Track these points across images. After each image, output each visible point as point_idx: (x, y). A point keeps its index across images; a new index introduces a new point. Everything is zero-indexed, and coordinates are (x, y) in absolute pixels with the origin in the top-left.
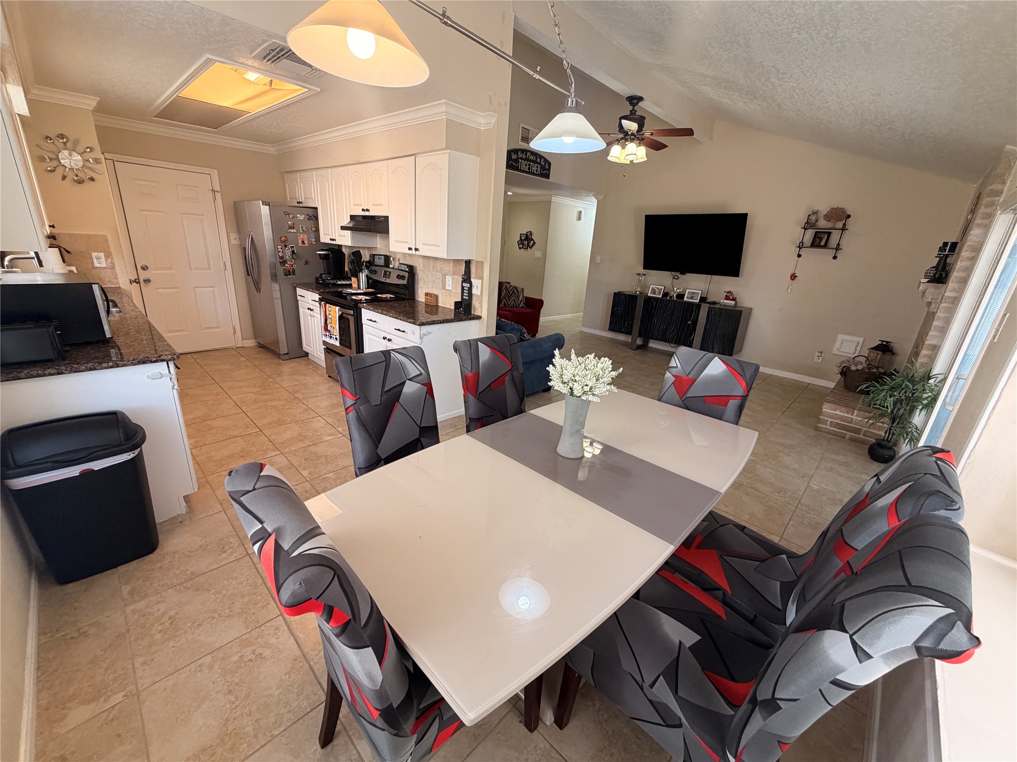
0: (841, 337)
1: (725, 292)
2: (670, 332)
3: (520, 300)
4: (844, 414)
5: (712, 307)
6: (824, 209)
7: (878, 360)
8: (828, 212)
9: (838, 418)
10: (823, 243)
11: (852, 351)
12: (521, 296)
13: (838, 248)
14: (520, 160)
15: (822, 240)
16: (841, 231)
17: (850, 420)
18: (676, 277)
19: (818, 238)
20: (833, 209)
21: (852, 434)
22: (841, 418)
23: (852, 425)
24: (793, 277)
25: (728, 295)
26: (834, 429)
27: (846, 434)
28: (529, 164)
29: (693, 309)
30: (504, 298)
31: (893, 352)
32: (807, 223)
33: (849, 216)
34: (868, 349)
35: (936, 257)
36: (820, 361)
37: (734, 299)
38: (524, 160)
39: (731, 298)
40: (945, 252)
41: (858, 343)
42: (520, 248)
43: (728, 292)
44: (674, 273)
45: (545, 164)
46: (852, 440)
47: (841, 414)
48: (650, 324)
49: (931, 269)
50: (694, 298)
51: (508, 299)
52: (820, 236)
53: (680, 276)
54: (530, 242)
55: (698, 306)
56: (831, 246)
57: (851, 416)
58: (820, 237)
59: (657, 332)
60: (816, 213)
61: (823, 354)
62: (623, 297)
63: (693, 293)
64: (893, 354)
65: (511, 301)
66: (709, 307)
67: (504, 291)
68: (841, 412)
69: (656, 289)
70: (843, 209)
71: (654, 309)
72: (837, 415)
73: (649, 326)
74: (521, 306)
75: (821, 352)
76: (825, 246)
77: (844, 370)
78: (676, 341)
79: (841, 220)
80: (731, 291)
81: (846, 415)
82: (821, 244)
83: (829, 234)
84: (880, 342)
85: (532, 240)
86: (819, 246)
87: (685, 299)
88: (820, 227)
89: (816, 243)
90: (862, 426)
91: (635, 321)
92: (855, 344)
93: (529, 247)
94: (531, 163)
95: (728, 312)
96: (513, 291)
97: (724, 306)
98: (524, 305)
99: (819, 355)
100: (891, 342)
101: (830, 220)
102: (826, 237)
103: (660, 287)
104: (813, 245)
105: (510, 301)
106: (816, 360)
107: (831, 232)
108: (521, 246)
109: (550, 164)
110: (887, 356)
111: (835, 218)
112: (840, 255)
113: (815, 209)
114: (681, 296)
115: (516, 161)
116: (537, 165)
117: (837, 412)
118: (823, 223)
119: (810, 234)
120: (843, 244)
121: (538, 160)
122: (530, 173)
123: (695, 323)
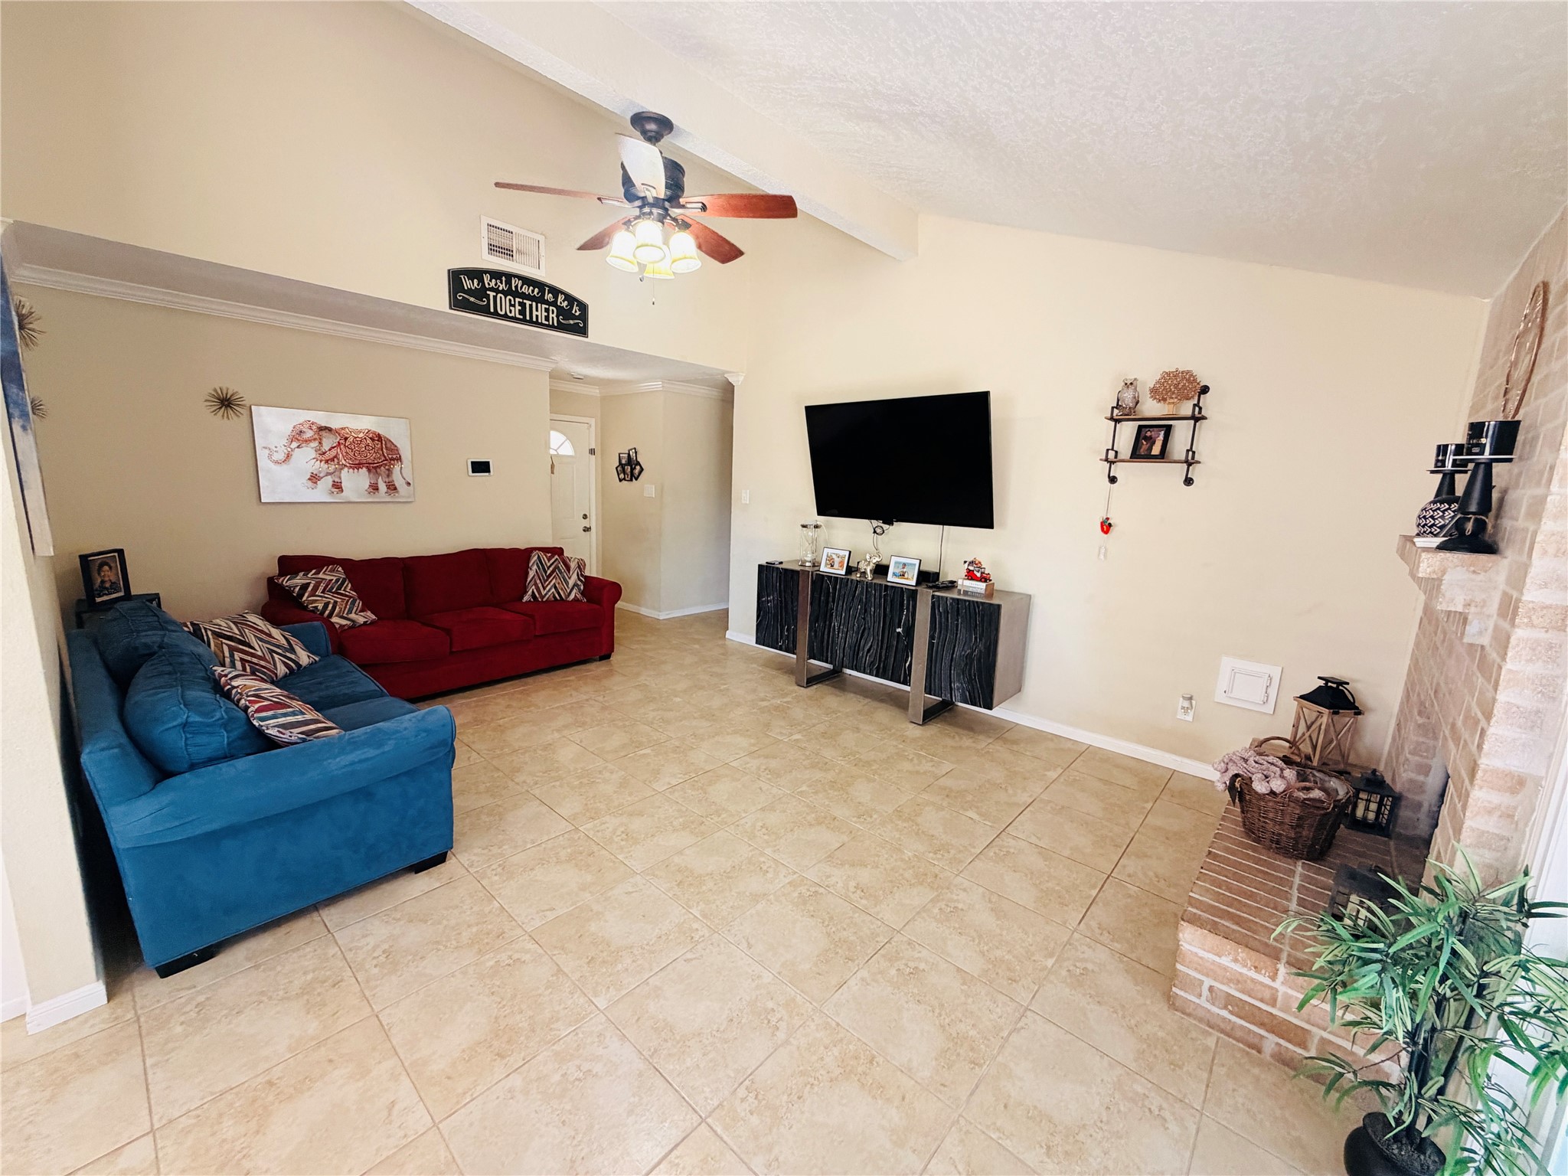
0: (1227, 663)
1: (965, 562)
2: (866, 649)
3: (571, 585)
4: (1244, 971)
5: (939, 596)
6: (1148, 377)
7: (1323, 727)
8: (1157, 383)
9: (1230, 980)
10: (1156, 450)
11: (1259, 697)
12: (574, 577)
13: (1190, 462)
14: (492, 294)
15: (1154, 443)
16: (1192, 422)
17: (1267, 995)
18: (879, 530)
19: (1146, 438)
20: (1168, 374)
21: (1282, 1042)
22: (1238, 981)
23: (1274, 1011)
24: (1106, 527)
25: (971, 568)
26: (1225, 1013)
27: (1262, 1037)
28: (522, 305)
29: (905, 599)
30: (533, 582)
31: (1357, 708)
32: (1118, 407)
33: (1205, 390)
34: (1295, 698)
35: (1432, 472)
36: (1189, 718)
37: (984, 579)
38: (505, 293)
39: (979, 575)
40: (1483, 454)
41: (1270, 678)
42: (620, 480)
43: (971, 563)
44: (875, 523)
45: (571, 305)
46: (1284, 1061)
47: (1237, 968)
48: (826, 630)
49: (1434, 507)
50: (906, 576)
51: (540, 585)
52: (1149, 434)
53: (886, 527)
54: (635, 468)
55: (913, 594)
56: (1176, 457)
57: (1267, 981)
58: (1151, 437)
59: (841, 651)
60: (1131, 384)
61: (1194, 702)
62: (775, 575)
63: (904, 565)
64: (1359, 712)
65: (548, 589)
66: (933, 596)
67: (535, 567)
68: (1236, 960)
69: (834, 556)
70: (1188, 372)
71: (831, 599)
72: (1225, 969)
73: (826, 637)
74: (572, 597)
75: (1191, 698)
76: (1162, 456)
77: (1237, 785)
78: (878, 668)
79: (1188, 399)
80: (979, 559)
81: (1252, 974)
82: (1153, 453)
83: (1168, 429)
84: (1322, 683)
85: (638, 463)
86: (1149, 457)
87: (890, 578)
88: (1148, 414)
89: (1142, 451)
90: (1308, 1022)
91: (800, 623)
92: (1265, 681)
93: (633, 477)
94: (528, 303)
95: (972, 607)
96: (557, 567)
97: (966, 593)
98: (579, 596)
99: (1186, 704)
100: (1348, 684)
101: (1164, 400)
102: (1161, 437)
103: (842, 553)
104: (1137, 455)
105: (544, 589)
106: (1180, 715)
107: (1171, 425)
108: (622, 476)
109: (583, 307)
110: (1346, 718)
111: (1174, 393)
112: (1195, 473)
113: (1131, 377)
114: (881, 570)
115: (482, 293)
116: (544, 306)
117: (1226, 961)
118: (1152, 408)
119: (1127, 432)
120: (1202, 450)
121: (549, 297)
122: (534, 323)
123: (910, 630)
